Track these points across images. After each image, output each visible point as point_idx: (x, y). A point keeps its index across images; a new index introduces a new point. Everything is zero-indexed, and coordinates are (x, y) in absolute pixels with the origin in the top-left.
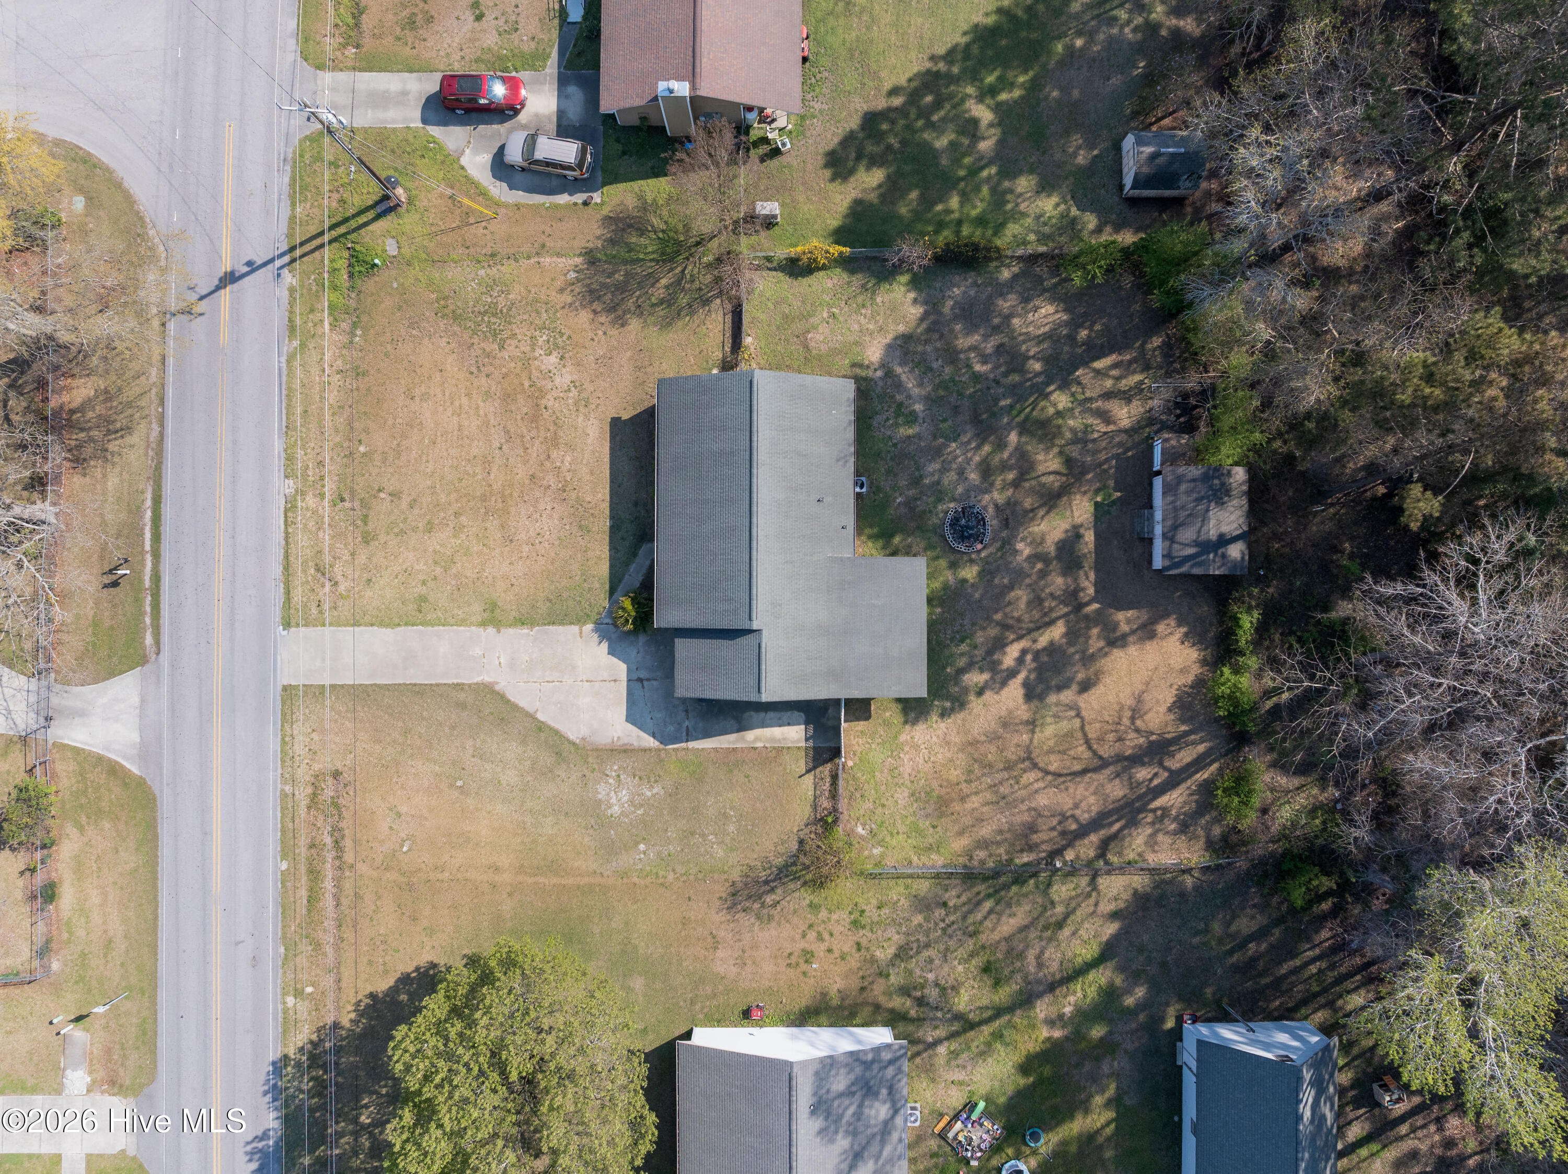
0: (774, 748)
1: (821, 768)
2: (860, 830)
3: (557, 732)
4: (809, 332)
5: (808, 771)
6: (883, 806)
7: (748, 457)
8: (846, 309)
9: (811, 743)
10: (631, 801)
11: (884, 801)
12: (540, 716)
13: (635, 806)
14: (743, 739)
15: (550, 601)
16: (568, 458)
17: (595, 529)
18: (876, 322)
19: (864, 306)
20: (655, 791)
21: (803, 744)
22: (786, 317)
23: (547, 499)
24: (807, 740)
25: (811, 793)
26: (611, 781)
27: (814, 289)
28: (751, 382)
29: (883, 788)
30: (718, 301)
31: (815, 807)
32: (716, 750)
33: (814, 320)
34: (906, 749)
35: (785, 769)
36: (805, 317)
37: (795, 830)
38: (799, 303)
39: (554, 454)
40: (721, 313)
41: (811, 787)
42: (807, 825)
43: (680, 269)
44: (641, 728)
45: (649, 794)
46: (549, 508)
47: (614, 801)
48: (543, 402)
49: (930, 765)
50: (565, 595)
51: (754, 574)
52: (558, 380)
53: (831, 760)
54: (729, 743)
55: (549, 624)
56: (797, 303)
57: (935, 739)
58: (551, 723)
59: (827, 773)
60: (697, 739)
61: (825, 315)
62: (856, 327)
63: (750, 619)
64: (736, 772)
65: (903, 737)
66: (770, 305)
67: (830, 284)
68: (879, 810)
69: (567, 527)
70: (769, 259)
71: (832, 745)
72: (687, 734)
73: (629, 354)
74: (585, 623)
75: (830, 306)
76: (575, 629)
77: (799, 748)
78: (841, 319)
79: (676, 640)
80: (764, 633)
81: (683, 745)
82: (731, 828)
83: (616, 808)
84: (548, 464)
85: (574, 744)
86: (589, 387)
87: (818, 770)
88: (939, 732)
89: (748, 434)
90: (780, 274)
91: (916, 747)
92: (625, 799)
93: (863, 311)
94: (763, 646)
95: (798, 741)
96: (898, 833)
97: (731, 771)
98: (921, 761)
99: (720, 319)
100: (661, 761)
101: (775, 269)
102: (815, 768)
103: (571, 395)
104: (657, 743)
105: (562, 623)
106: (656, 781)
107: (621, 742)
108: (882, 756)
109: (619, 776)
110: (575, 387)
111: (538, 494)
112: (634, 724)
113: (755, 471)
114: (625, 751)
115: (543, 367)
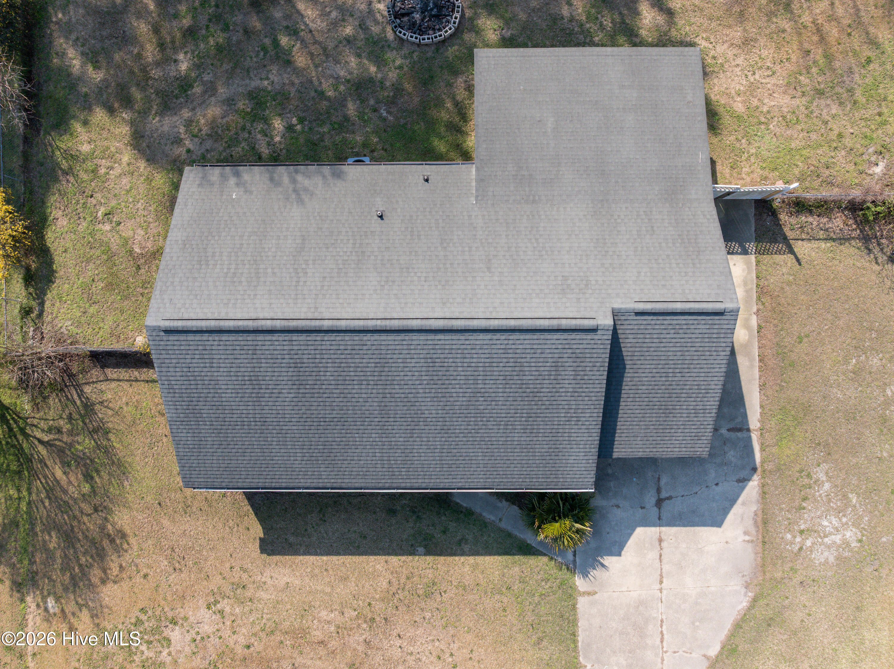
0: (759, 299)
1: (787, 230)
2: (878, 170)
3: (738, 626)
4: (131, 252)
5: (791, 251)
6: (840, 136)
7: (303, 337)
8: (98, 196)
9: (751, 246)
10: (840, 512)
11: (833, 135)
12: (714, 651)
13: (846, 506)
14: (746, 346)
15: (540, 640)
16: (324, 614)
17: (430, 573)
18: (119, 151)
19: (94, 171)
20: (822, 477)
21: (753, 258)
22: (110, 286)
23: (385, 644)
24: (745, 252)
25: (823, 245)
26: (808, 543)
27: (69, 245)
28: (169, 331)
29: (814, 136)
30: (87, 389)
31: (843, 240)
32: (762, 387)
33: (115, 242)
34: (755, 102)
35: (789, 283)
36: (111, 256)
37: (877, 268)
38: (91, 266)
39: (318, 635)
40: (103, 386)
41: (815, 244)
42: (870, 251)
43: (41, 448)
44: (733, 502)
45: (827, 486)
46: (398, 642)
47: (837, 538)
48: (239, 650)
49: (777, 67)
50: (530, 617)
51: (512, 323)
52: (207, 628)
53: (774, 213)
54: (752, 366)
55: (575, 642)
56: (91, 270)
57: (739, 61)
58: (723, 635)
59: (793, 220)
60: (745, 416)
61: (107, 227)
62: (125, 181)
63: (594, 330)
64: (793, 356)
65: (739, 107)
66: (92, 310)
67: (63, 222)
68: (848, 142)
69: (428, 615)
70: (26, 312)
71: (752, 211)
72: (740, 430)
73: (166, 522)
74: (573, 587)
75: (95, 220)
76: (582, 603)
77: (758, 263)
78: (113, 203)
79: (615, 455)
80: (619, 304)
81: (755, 437)
82: (875, 362)
83: (848, 534)
84: (333, 644)
85: (755, 600)
86: (216, 581)
87: (790, 234)
88: (730, 53)
89: (261, 337)
90: (49, 296)
91: (752, 88)
92: (835, 521)
93: (103, 171)
94: (641, 307)
95: (748, 263)
96: (880, 114)
97: (792, 365)
98: (773, 80)
99: (114, 385)
100: (779, 469)
101: (42, 304)
102: (786, 240)
103: (228, 609)
104: (756, 477)
105: (574, 622)
106: (809, 476)
107: (753, 530)
108: (767, 137)
109: (802, 532)
110: (216, 602)
111: (378, 659)
112: (726, 511)
113: (326, 324)
114: (765, 522)
115: (187, 649)
